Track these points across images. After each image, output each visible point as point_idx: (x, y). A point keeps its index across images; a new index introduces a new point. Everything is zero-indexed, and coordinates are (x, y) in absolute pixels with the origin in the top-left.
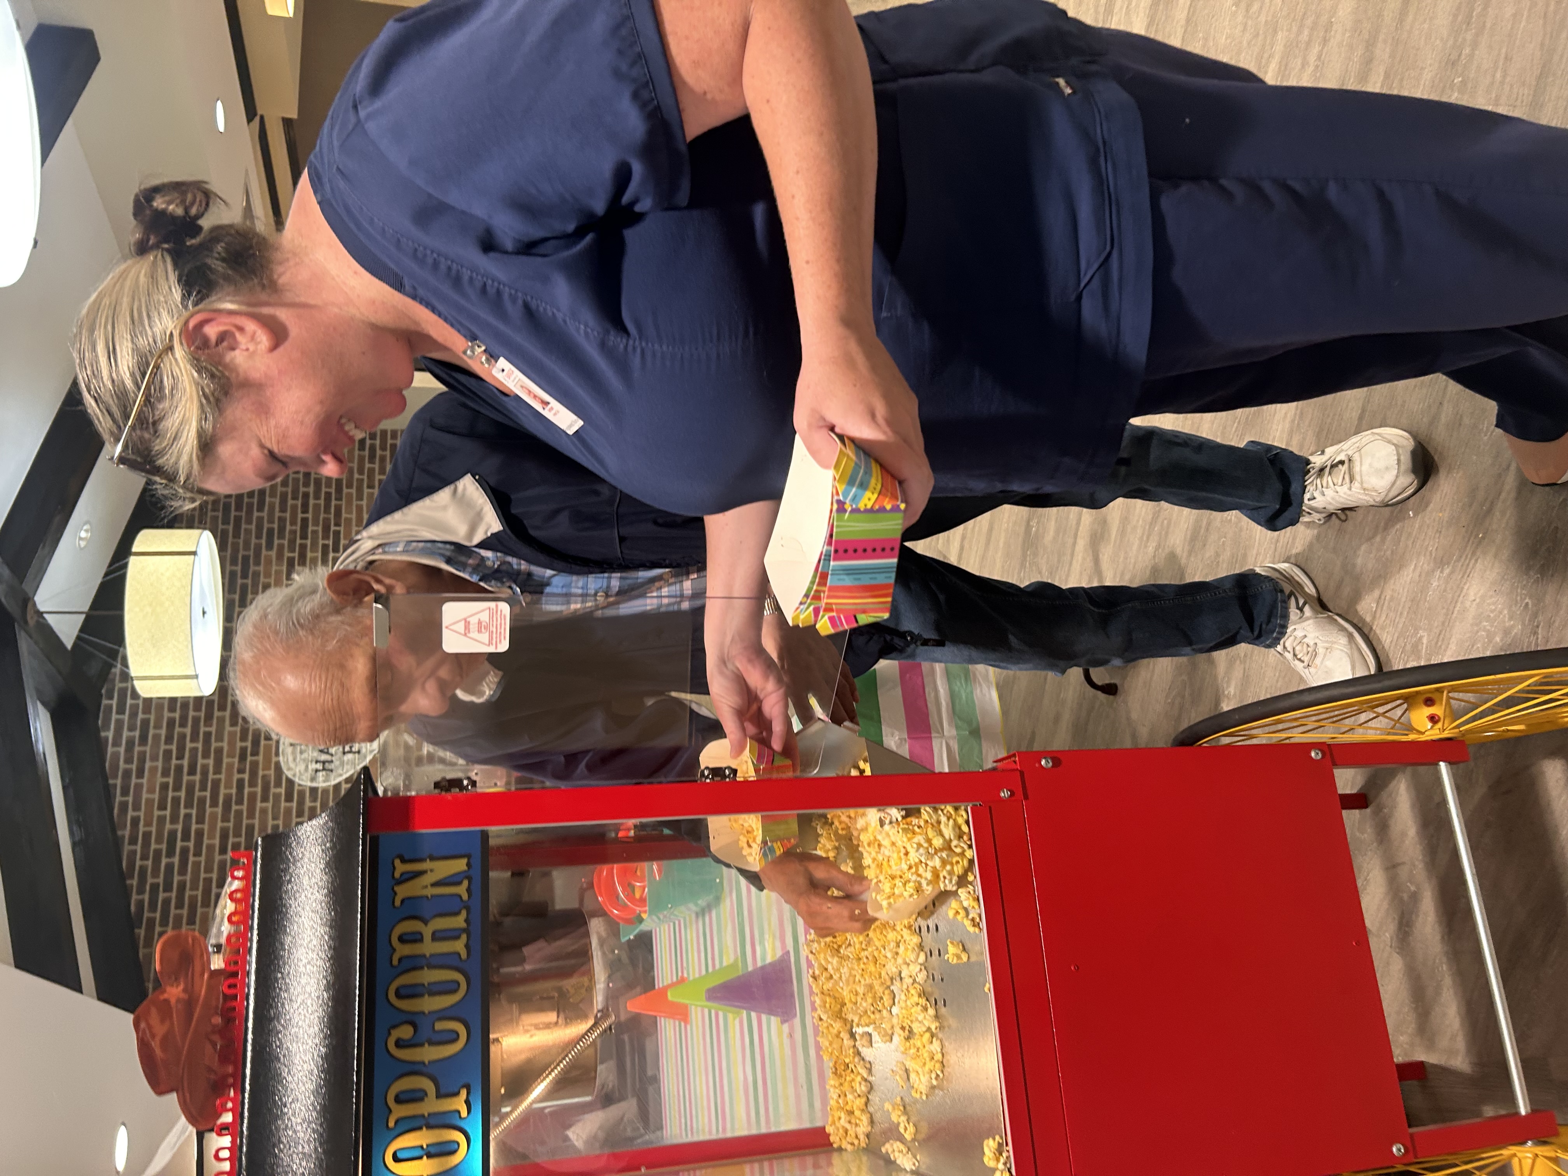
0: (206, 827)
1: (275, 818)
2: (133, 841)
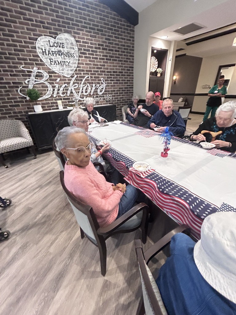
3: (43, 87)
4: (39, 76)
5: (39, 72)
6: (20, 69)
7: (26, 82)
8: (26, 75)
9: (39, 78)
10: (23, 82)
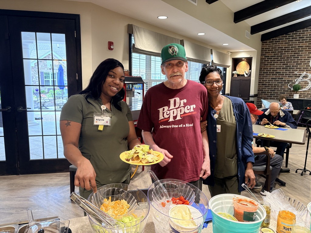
0: (304, 43)
1: (304, 55)
2: (303, 31)
3: (305, 83)
4: (306, 77)
5: (306, 75)
6: (295, 73)
7: (295, 80)
8: (297, 77)
9: (304, 78)
10: (293, 80)
